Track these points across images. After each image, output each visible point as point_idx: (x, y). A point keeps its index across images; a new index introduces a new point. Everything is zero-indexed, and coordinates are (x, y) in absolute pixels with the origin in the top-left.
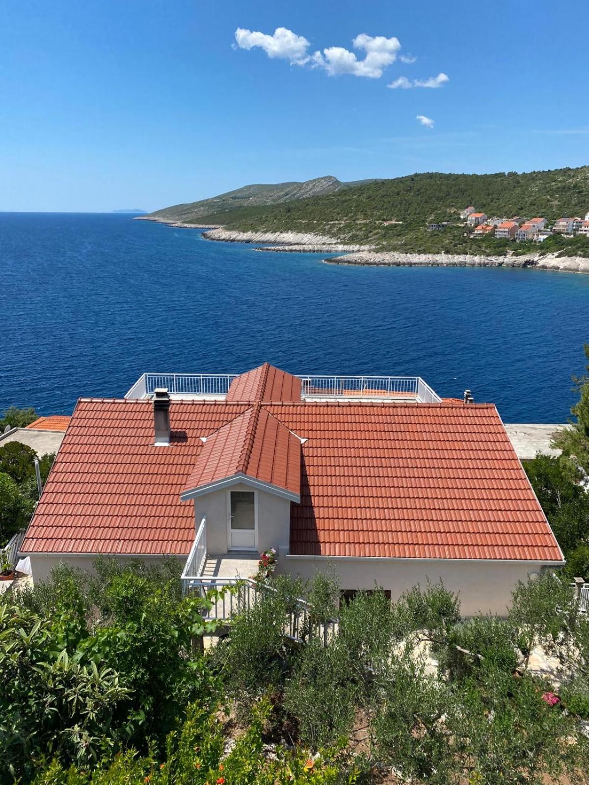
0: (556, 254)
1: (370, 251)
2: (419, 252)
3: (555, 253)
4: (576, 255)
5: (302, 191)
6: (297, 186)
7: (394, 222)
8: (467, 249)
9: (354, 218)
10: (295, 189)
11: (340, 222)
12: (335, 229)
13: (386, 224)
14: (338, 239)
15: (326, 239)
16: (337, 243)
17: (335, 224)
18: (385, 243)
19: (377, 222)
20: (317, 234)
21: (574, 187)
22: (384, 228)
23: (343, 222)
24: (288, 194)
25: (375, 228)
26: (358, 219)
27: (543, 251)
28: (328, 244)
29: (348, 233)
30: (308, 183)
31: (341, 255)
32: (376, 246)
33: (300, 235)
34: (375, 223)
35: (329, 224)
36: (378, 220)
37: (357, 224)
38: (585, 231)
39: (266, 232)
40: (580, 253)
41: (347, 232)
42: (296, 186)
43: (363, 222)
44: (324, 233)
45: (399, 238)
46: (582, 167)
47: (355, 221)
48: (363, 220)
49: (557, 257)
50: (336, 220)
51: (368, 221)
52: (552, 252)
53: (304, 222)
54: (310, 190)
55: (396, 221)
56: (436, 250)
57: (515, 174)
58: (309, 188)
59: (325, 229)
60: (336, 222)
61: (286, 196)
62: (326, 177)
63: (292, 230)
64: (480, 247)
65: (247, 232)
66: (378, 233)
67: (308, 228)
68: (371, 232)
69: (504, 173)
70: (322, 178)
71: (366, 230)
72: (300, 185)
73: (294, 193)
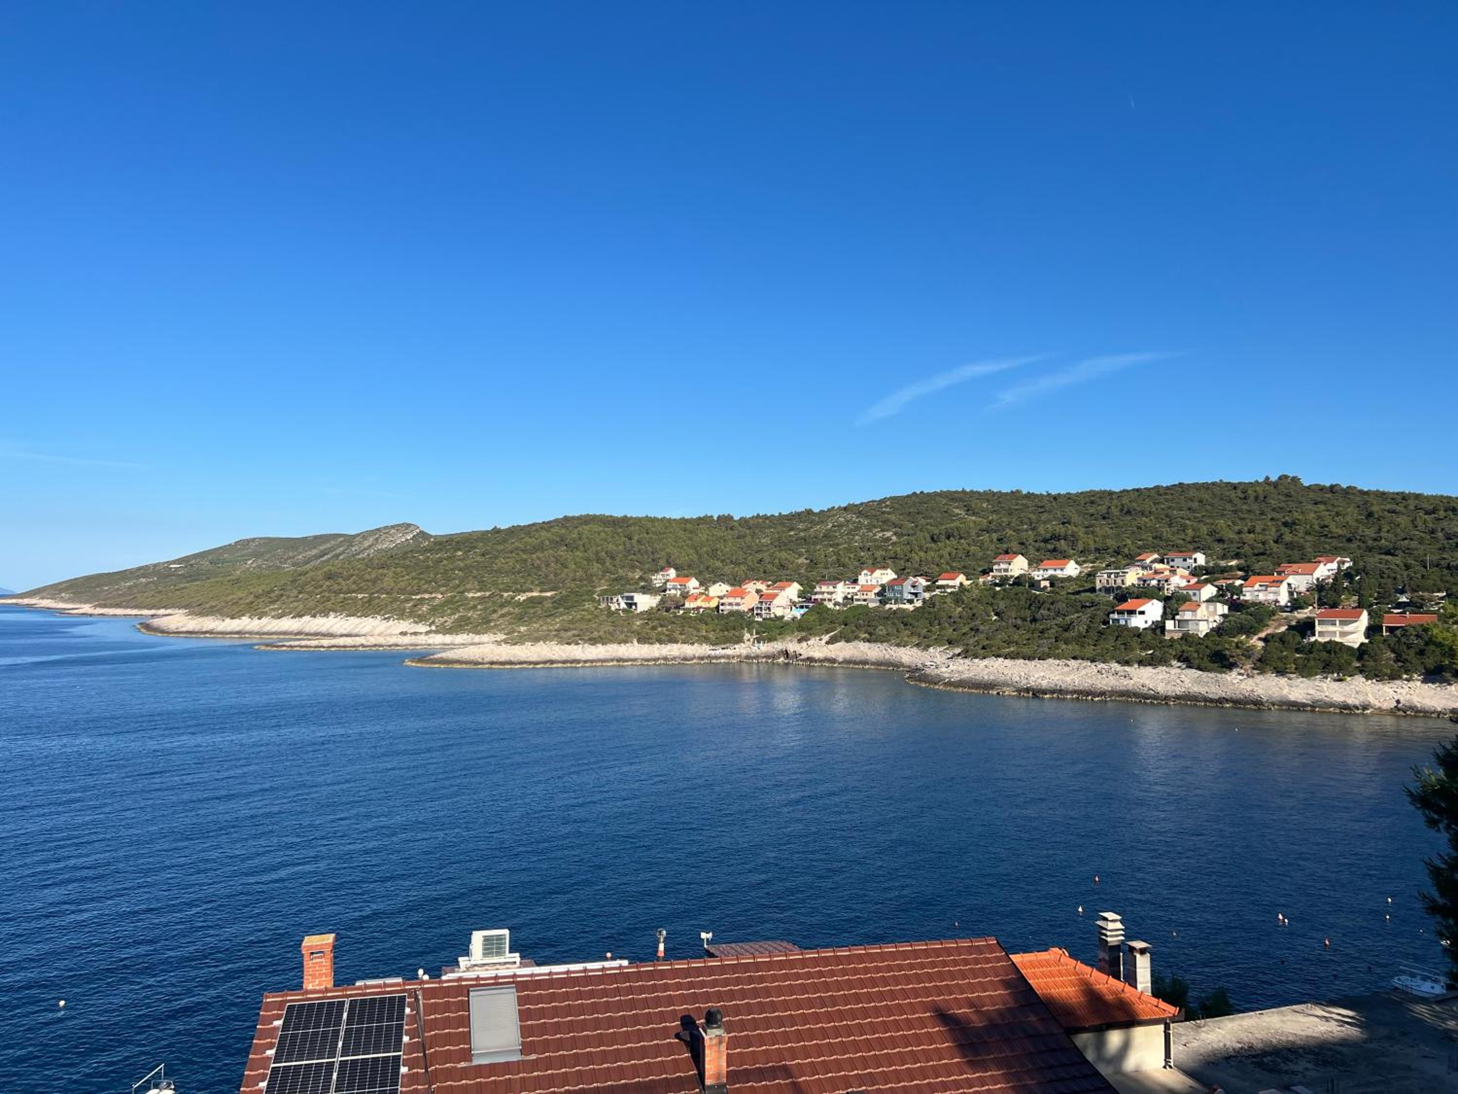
0: (826, 638)
1: (498, 643)
2: (593, 641)
3: (823, 636)
4: (856, 638)
5: (353, 549)
6: (345, 541)
7: (535, 594)
8: (676, 635)
9: (461, 589)
10: (339, 546)
11: (433, 595)
12: (425, 608)
13: (522, 597)
14: (430, 625)
15: (405, 625)
16: (427, 633)
17: (424, 599)
18: (522, 629)
19: (506, 595)
20: (389, 618)
21: (825, 536)
22: (519, 604)
23: (440, 596)
24: (325, 555)
25: (502, 606)
26: (469, 591)
27: (804, 634)
28: (411, 634)
29: (450, 615)
30: (364, 536)
31: (440, 653)
32: (507, 634)
33: (353, 620)
34: (502, 596)
35: (412, 600)
36: (507, 591)
37: (466, 598)
38: (865, 600)
39: (280, 617)
40: (863, 636)
41: (449, 611)
42: (341, 539)
43: (479, 594)
44: (402, 615)
45: (549, 620)
46: (829, 510)
47: (463, 592)
48: (479, 591)
49: (827, 643)
50: (426, 591)
51: (488, 594)
52: (820, 634)
53: (360, 596)
54: (370, 546)
55: (541, 591)
56: (622, 637)
57: (729, 518)
58: (366, 544)
59: (404, 609)
60: (427, 596)
61: (322, 556)
62: (399, 525)
63: (335, 611)
64: (698, 631)
65: (239, 617)
66: (509, 613)
67: (368, 609)
68: (495, 611)
69: (712, 517)
70: (393, 527)
71: (486, 609)
72: (349, 540)
73: (338, 551)
